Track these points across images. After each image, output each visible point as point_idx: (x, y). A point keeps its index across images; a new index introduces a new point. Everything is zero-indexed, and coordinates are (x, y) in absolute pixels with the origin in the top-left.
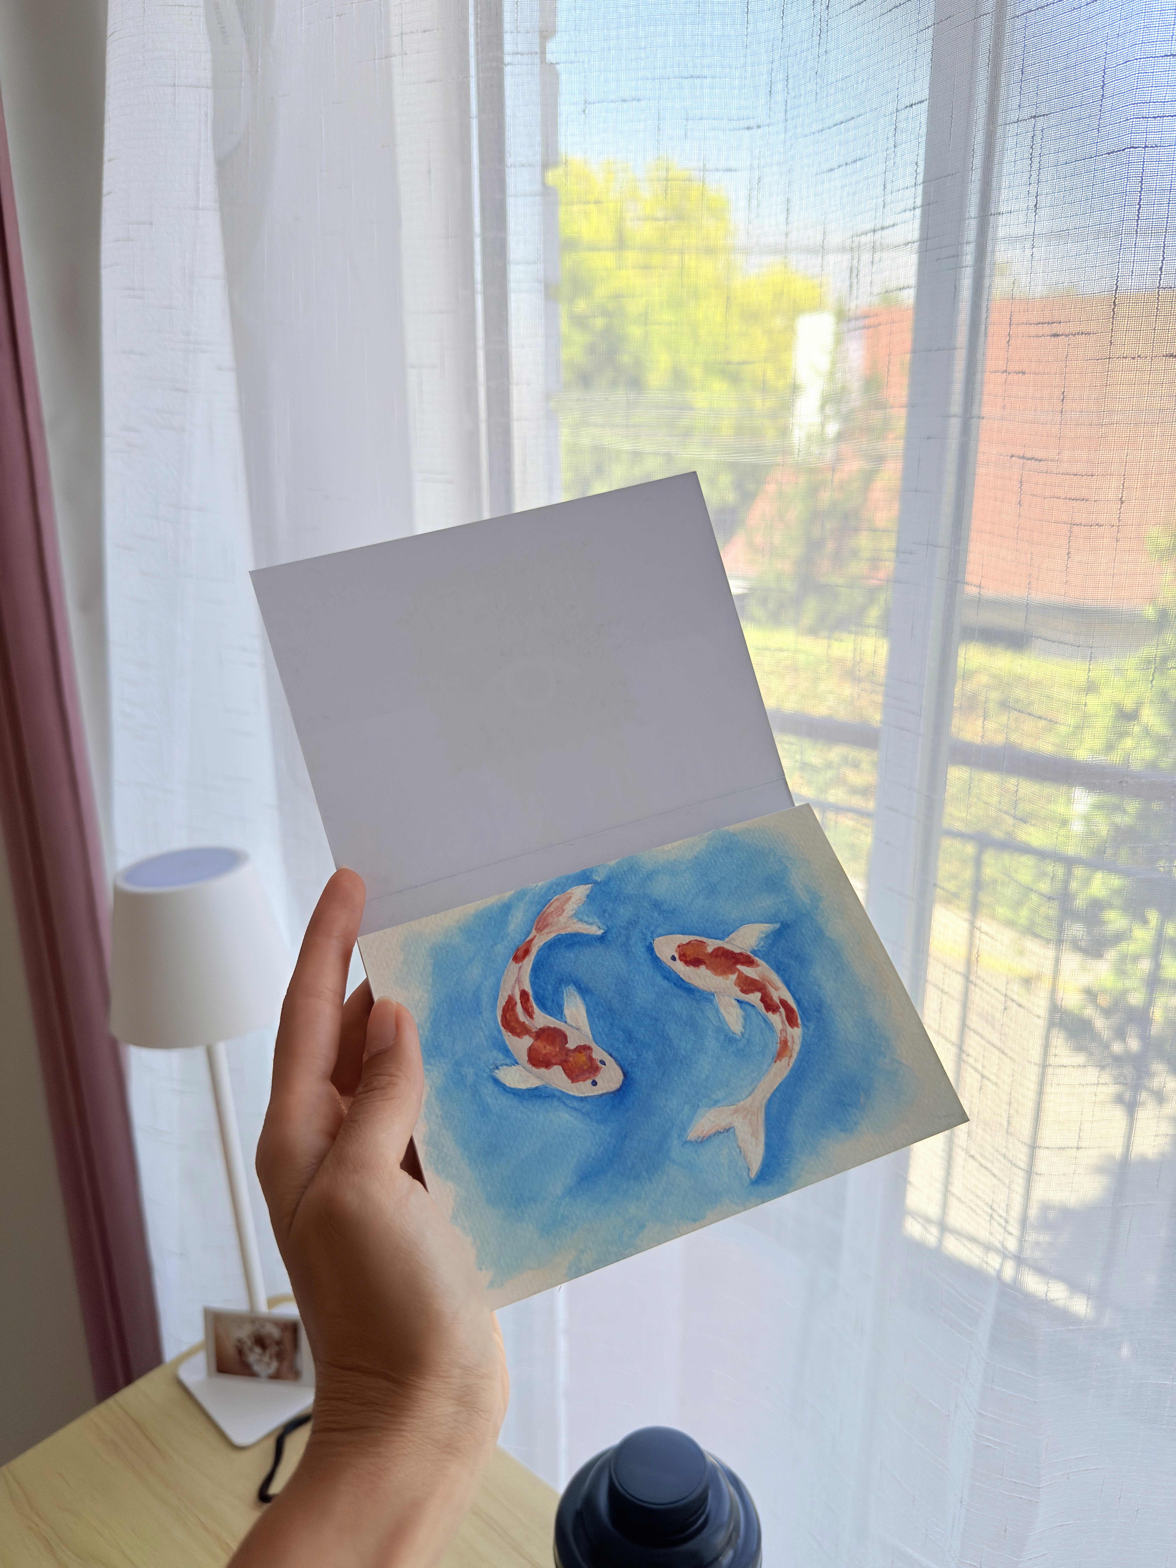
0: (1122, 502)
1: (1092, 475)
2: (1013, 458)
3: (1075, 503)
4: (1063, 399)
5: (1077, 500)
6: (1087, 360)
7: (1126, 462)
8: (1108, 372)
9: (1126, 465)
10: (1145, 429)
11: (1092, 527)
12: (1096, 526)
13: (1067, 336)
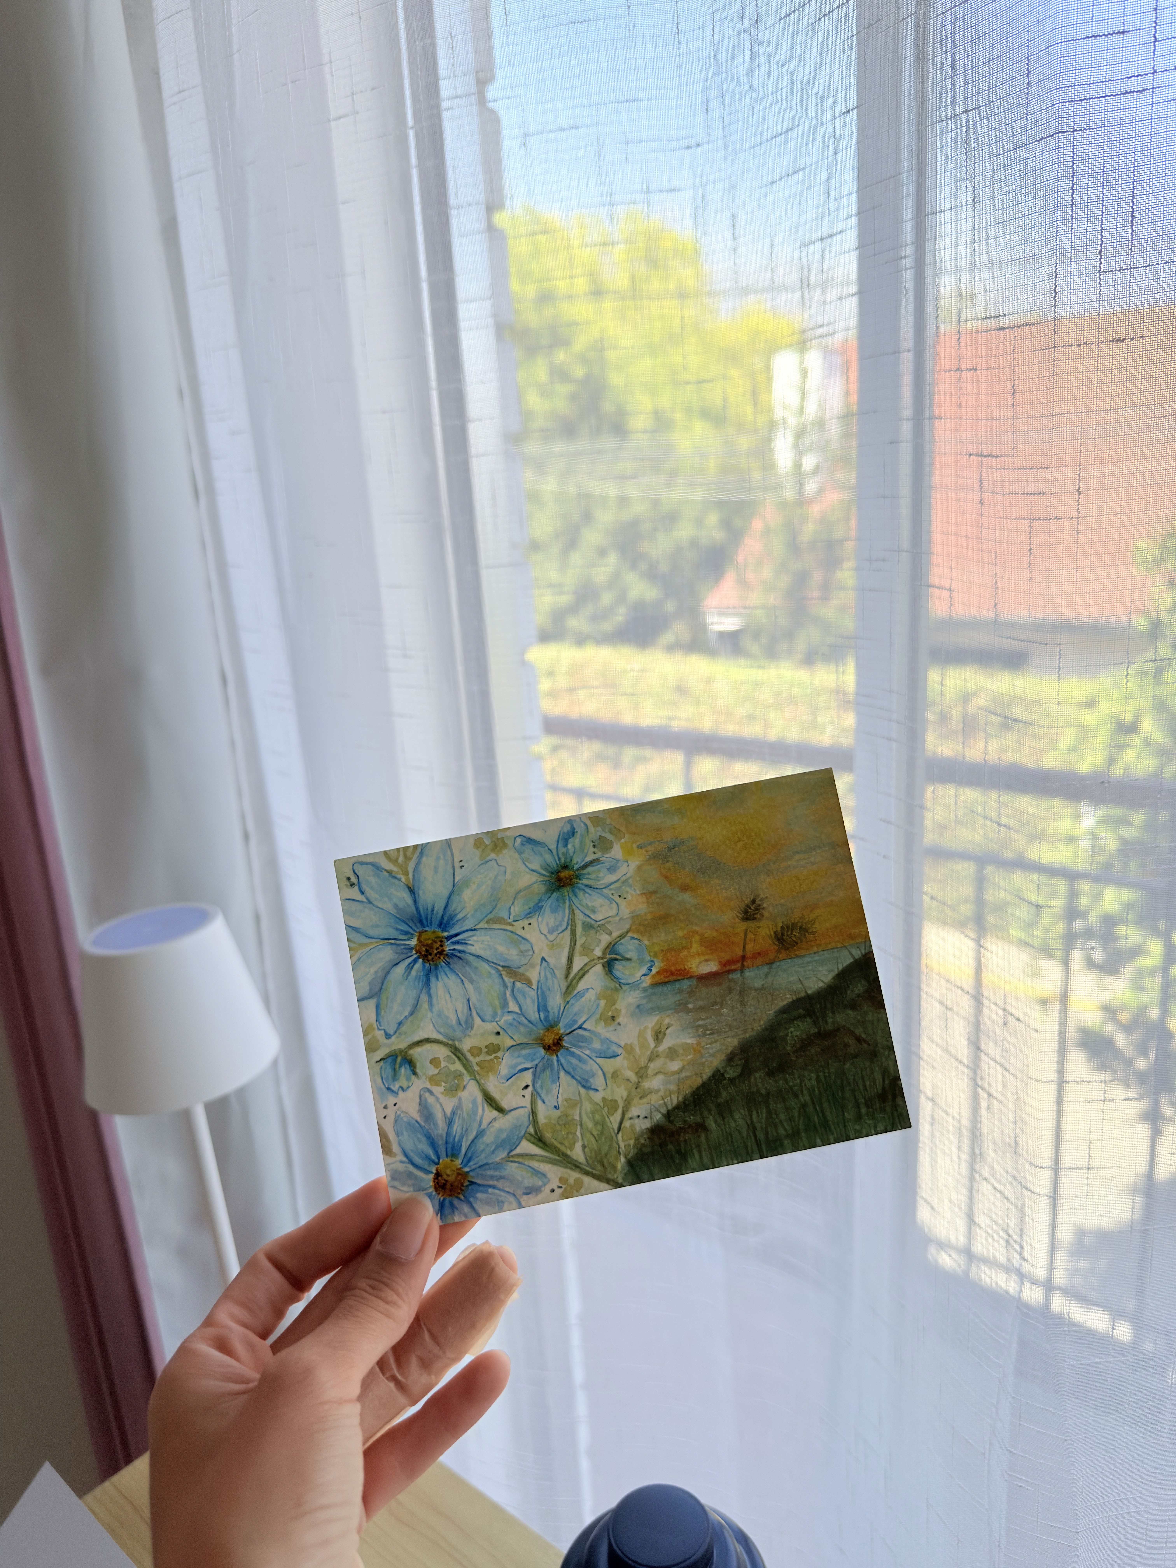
0: (1080, 494)
1: (1047, 468)
2: (971, 457)
3: (1033, 498)
4: (1014, 393)
5: (1034, 494)
6: (1033, 351)
7: (1080, 452)
8: (1054, 361)
9: (1080, 455)
10: (1097, 417)
11: (1051, 521)
12: (1054, 519)
13: (1012, 328)
